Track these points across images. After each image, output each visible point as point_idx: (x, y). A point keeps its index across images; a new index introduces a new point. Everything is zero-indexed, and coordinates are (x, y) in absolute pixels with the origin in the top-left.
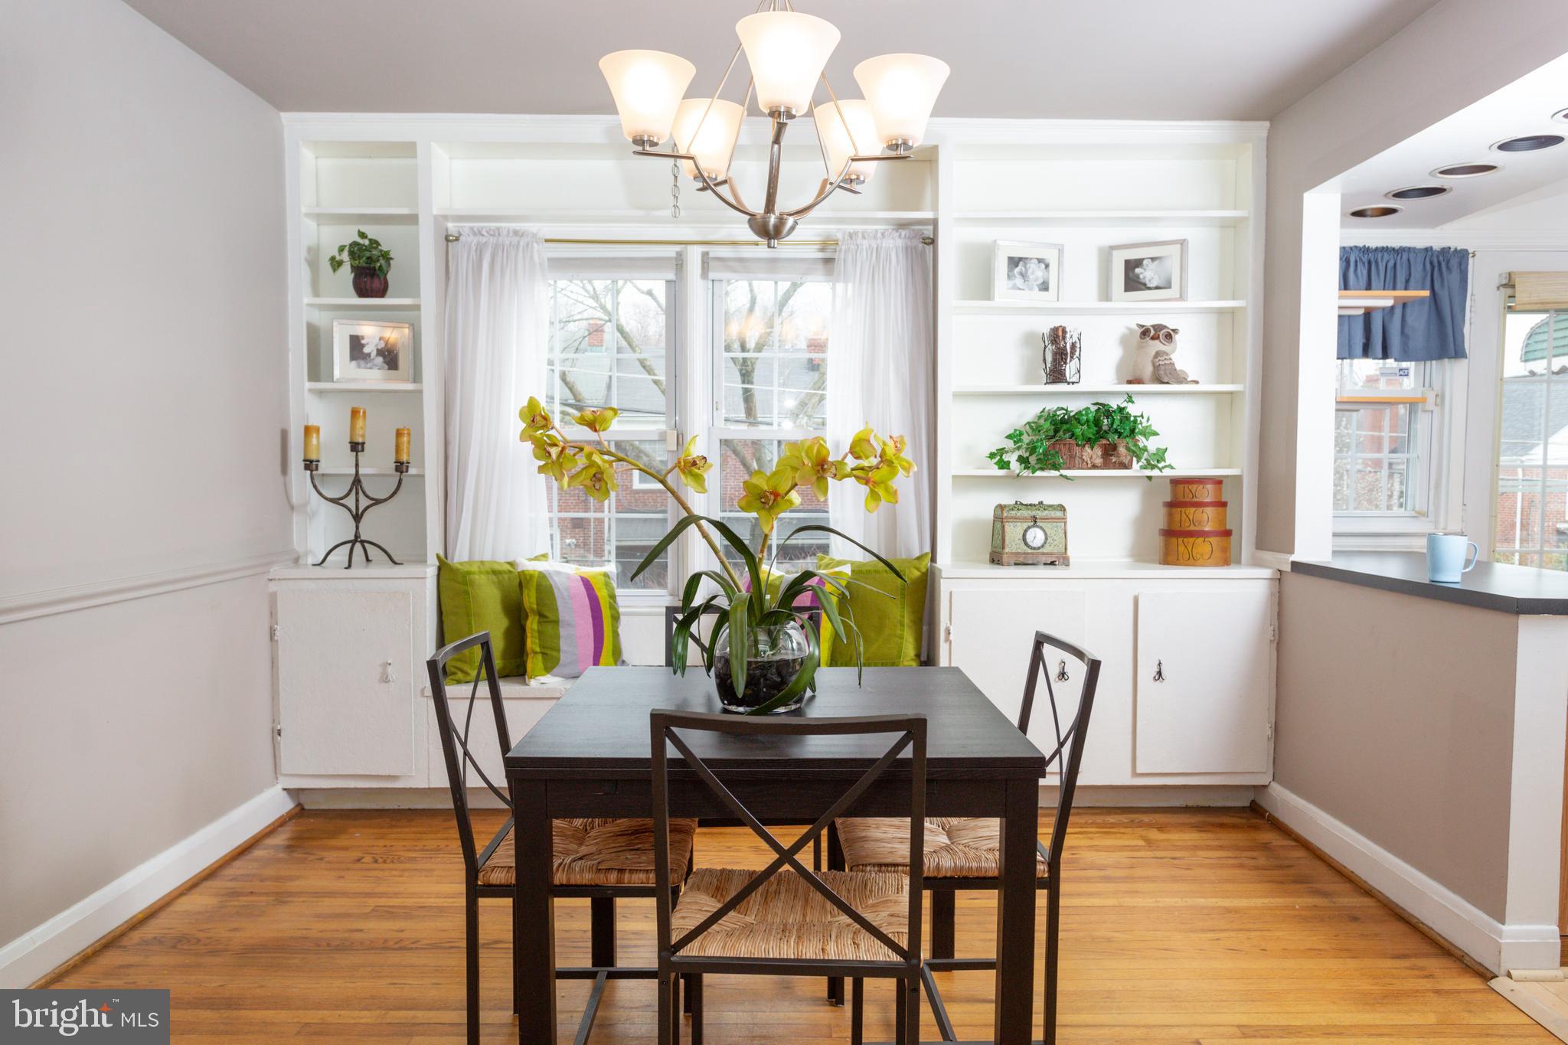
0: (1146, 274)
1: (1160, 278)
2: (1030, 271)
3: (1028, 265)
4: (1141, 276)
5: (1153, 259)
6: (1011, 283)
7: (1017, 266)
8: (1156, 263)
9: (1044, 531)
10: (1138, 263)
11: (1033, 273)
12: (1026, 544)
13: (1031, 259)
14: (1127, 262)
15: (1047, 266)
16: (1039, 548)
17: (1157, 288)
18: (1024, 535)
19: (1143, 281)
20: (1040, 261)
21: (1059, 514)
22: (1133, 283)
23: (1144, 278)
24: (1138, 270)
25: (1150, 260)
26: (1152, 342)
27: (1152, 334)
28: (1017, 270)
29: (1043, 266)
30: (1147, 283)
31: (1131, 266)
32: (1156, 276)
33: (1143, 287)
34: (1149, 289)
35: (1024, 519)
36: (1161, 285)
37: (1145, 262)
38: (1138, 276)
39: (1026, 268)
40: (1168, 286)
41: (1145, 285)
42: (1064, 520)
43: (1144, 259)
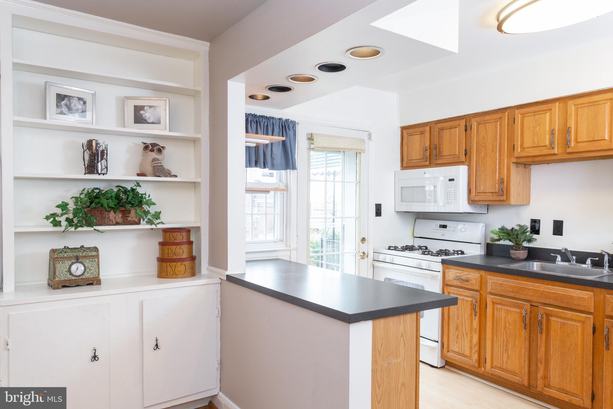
0: (147, 114)
1: (154, 118)
2: (73, 105)
3: (71, 101)
4: (144, 116)
5: (150, 107)
6: (59, 110)
7: (63, 100)
8: (151, 109)
9: (84, 265)
10: (142, 108)
11: (75, 106)
12: (71, 274)
13: (74, 97)
14: (136, 107)
15: (85, 103)
16: (80, 276)
17: (153, 123)
18: (70, 268)
19: (145, 118)
20: (80, 99)
21: (94, 253)
22: (139, 119)
23: (145, 117)
24: (142, 112)
25: (148, 107)
26: (150, 153)
27: (150, 148)
28: (63, 103)
29: (82, 102)
30: (147, 119)
31: (138, 109)
32: (152, 117)
33: (145, 122)
34: (149, 123)
35: (69, 258)
36: (155, 122)
37: (146, 108)
38: (142, 115)
39: (70, 102)
40: (159, 122)
41: (146, 120)
42: (97, 256)
43: (145, 106)
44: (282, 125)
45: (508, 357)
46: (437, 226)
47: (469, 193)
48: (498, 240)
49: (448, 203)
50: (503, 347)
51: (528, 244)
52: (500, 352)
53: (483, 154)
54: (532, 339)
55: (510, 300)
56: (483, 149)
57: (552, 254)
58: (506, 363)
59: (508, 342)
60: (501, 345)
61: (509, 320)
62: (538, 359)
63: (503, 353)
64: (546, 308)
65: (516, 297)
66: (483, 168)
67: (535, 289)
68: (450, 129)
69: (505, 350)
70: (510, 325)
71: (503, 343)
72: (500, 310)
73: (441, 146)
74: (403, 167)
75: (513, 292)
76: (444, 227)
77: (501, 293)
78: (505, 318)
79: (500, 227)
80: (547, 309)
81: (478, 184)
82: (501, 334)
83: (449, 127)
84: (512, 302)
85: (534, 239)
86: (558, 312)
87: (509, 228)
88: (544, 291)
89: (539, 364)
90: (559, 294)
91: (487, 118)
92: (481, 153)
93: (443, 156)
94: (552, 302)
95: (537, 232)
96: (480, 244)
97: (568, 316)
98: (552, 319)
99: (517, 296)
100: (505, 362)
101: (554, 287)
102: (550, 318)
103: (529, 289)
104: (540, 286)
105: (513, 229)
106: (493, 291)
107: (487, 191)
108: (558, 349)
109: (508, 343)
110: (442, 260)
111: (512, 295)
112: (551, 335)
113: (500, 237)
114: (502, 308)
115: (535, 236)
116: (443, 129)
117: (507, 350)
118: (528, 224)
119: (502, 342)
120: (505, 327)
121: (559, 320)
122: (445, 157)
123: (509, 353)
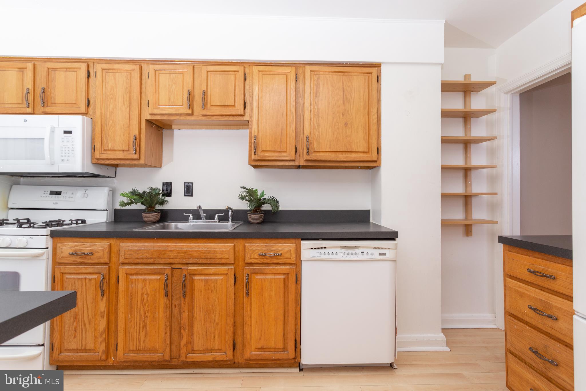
45: (146, 333)
46: (46, 193)
47: (93, 150)
48: (129, 204)
49: (63, 160)
50: (140, 324)
51: (160, 207)
52: (136, 332)
53: (111, 107)
54: (173, 305)
55: (148, 267)
56: (112, 100)
57: (185, 214)
58: (144, 341)
59: (146, 317)
60: (137, 323)
61: (147, 291)
62: (182, 325)
63: (139, 331)
64: (190, 268)
65: (156, 262)
66: (111, 122)
67: (177, 250)
68: (66, 71)
69: (143, 328)
70: (148, 296)
71: (140, 320)
72: (136, 282)
73: (53, 91)
75: (151, 258)
76: (59, 193)
77: (137, 261)
78: (142, 289)
79: (131, 190)
80: (190, 269)
81: (105, 141)
82: (137, 309)
83: (65, 70)
84: (151, 269)
85: (166, 201)
86: (201, 270)
87: (141, 191)
88: (186, 250)
89: (182, 331)
90: (203, 250)
91: (116, 66)
92: (109, 105)
93: (55, 103)
94: (195, 260)
95: (169, 194)
96: (106, 210)
97: (212, 272)
98: (196, 278)
99: (157, 261)
100: (142, 341)
101: (198, 244)
102: (194, 278)
103: (171, 251)
104: (183, 245)
105: (144, 192)
106: (126, 261)
107: (116, 149)
108: (202, 308)
109: (146, 318)
110: (52, 231)
111: (151, 261)
112: (195, 296)
113: (131, 200)
114: (138, 279)
115: (167, 198)
116: (55, 70)
117: (145, 326)
118: (160, 187)
119: (138, 319)
120: (143, 301)
121: (203, 277)
122: (57, 105)
123: (148, 329)
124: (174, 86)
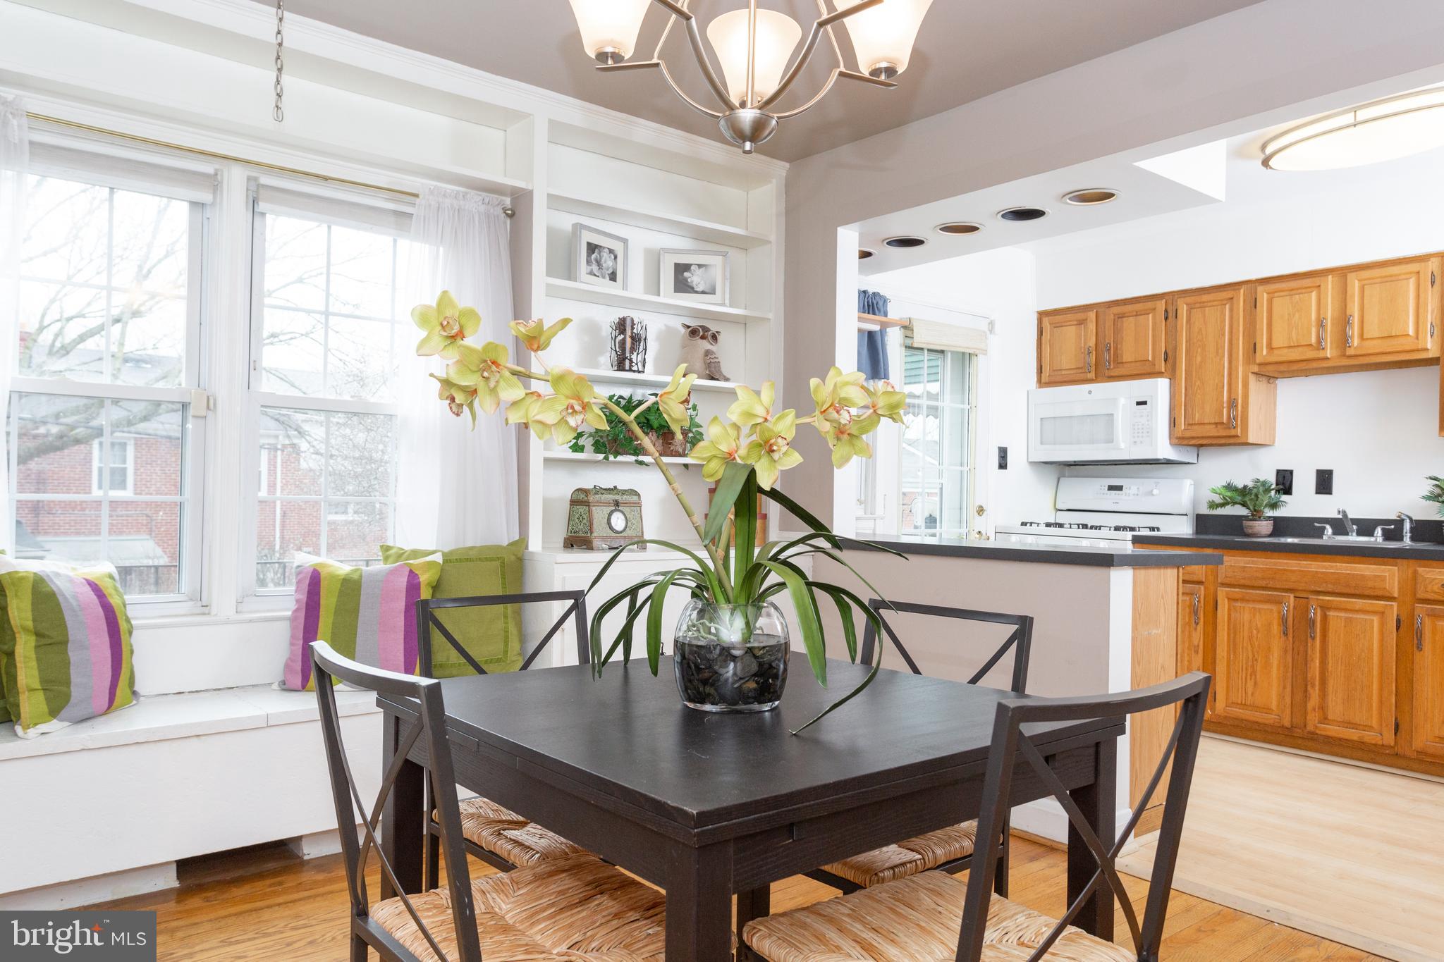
0: (695, 278)
1: (705, 283)
2: (603, 260)
3: (602, 254)
4: (689, 280)
5: (700, 266)
6: (589, 268)
7: (594, 253)
8: (701, 270)
9: (625, 515)
10: (687, 267)
11: (605, 262)
12: (611, 528)
13: (604, 248)
14: (677, 266)
15: (616, 257)
16: (621, 532)
17: (703, 292)
18: (609, 519)
19: (690, 284)
20: (611, 251)
21: (635, 498)
22: (682, 285)
23: (692, 282)
24: (686, 274)
25: (697, 267)
26: (700, 342)
27: (701, 334)
28: (593, 256)
29: (613, 257)
30: (695, 286)
31: (681, 269)
32: (702, 282)
33: (690, 289)
34: (697, 292)
35: (607, 504)
36: (707, 291)
37: (692, 268)
38: (686, 280)
39: (600, 256)
40: (713, 292)
41: (693, 288)
42: (639, 504)
43: (691, 265)
44: (868, 302)
45: (1255, 683)
46: (1103, 487)
47: (1172, 425)
48: (1222, 505)
49: (1135, 442)
50: (1247, 669)
51: (1271, 511)
52: (1242, 679)
53: (1199, 359)
54: (1296, 650)
55: (1258, 592)
56: (1199, 350)
57: (1316, 524)
58: (1252, 694)
59: (1256, 660)
60: (1242, 666)
61: (1257, 625)
62: (1309, 679)
63: (1246, 679)
64: (1321, 598)
65: (1269, 586)
66: (1198, 383)
67: (1302, 571)
68: (1136, 315)
69: (1251, 675)
70: (1258, 632)
71: (1247, 663)
72: (1242, 610)
73: (1119, 346)
74: (1041, 383)
75: (1263, 579)
76: (1120, 488)
77: (1242, 582)
78: (1250, 622)
79: (1225, 484)
80: (1323, 600)
81: (1190, 411)
82: (1242, 648)
83: (1135, 313)
84: (1263, 594)
85: (1281, 501)
86: (1340, 602)
87: (1240, 486)
88: (1316, 572)
89: (1309, 687)
90: (1343, 574)
91: (1205, 298)
92: (1196, 357)
93: (1122, 363)
94: (1330, 588)
95: (1288, 490)
96: (1186, 515)
97: (1357, 607)
98: (1331, 613)
99: (1271, 584)
100: (1250, 693)
101: (1334, 564)
102: (1328, 613)
103: (1294, 571)
104: (1311, 564)
105: (1245, 487)
106: (1227, 581)
107: (1206, 421)
108: (1342, 659)
109: (1255, 662)
110: (1133, 536)
111: (1263, 583)
112: (1330, 639)
113: (1226, 499)
114: (1244, 607)
115: (1284, 498)
116: (1121, 316)
117: (1254, 673)
118: (1272, 479)
119: (1244, 662)
120: (1250, 637)
121: (1342, 614)
122: (1125, 365)
123: (1258, 677)
124: (1297, 316)
